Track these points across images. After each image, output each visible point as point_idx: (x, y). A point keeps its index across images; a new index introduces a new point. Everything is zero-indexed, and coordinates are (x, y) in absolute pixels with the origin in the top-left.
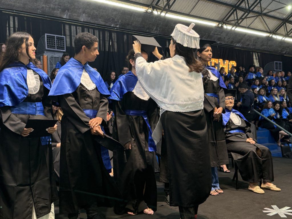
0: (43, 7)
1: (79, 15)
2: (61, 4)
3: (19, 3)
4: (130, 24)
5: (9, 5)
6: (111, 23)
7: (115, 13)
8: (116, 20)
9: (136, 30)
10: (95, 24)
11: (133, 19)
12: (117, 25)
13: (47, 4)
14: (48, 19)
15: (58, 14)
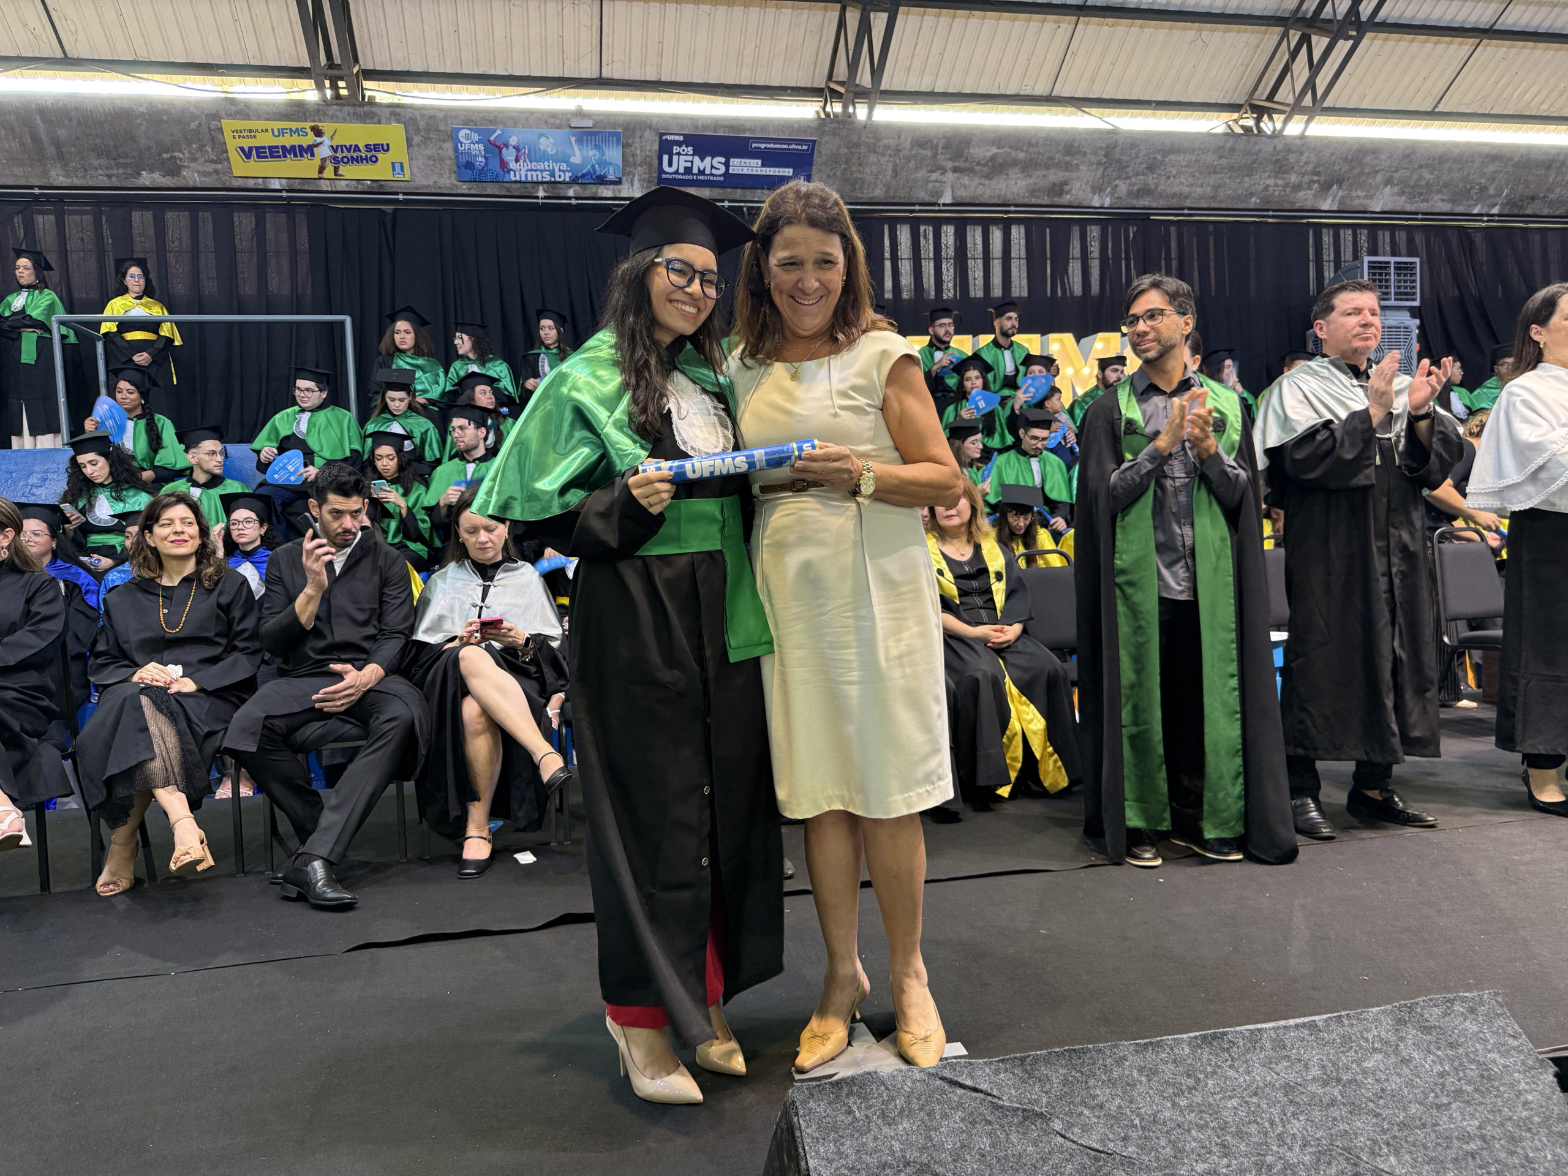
0: (1268, 186)
1: (1372, 192)
2: (1321, 169)
3: (1202, 186)
4: (1542, 195)
5: (1174, 195)
6: (1473, 202)
7: (1492, 168)
8: (1492, 191)
9: (1558, 213)
10: (1417, 213)
11: (1556, 176)
12: (1493, 206)
13: (1280, 176)
14: (1270, 220)
15: (1306, 200)
